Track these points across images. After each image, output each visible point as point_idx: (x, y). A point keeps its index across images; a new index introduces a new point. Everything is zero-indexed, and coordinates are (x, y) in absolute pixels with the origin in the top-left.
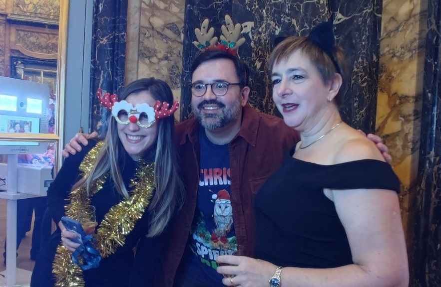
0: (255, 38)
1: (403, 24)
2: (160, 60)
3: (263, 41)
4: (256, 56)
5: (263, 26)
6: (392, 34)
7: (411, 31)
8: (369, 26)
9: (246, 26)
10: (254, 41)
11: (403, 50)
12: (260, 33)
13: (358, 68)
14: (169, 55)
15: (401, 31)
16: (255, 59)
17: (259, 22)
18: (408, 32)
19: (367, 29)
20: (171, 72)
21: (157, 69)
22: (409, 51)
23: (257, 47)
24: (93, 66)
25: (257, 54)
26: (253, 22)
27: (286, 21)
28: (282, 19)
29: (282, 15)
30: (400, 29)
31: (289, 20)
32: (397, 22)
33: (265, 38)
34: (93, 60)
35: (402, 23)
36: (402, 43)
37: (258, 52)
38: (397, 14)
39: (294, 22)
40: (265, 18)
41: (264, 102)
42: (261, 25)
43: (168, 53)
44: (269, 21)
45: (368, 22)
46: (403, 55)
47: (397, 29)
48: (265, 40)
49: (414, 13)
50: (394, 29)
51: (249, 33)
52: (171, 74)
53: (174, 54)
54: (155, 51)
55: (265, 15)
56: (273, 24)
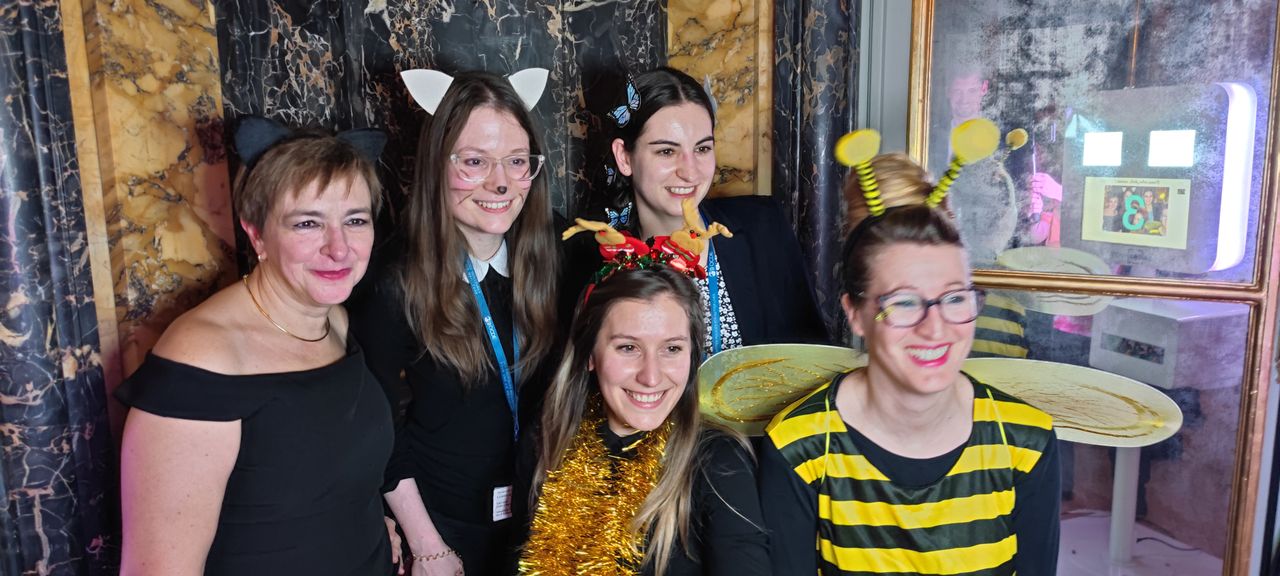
0: (398, 26)
2: (165, 82)
3: (415, 35)
7: (738, 52)
8: (652, 29)
10: (397, 34)
11: (722, 84)
12: (407, 16)
14: (185, 68)
15: (715, 49)
18: (731, 53)
21: (160, 108)
22: (736, 88)
23: (405, 50)
25: (404, 66)
32: (706, 30)
33: (419, 27)
35: (715, 33)
36: (718, 71)
38: (704, 16)
43: (181, 60)
46: (724, 93)
48: (421, 34)
49: (742, 19)
50: (699, 42)
52: (199, 121)
53: (199, 63)
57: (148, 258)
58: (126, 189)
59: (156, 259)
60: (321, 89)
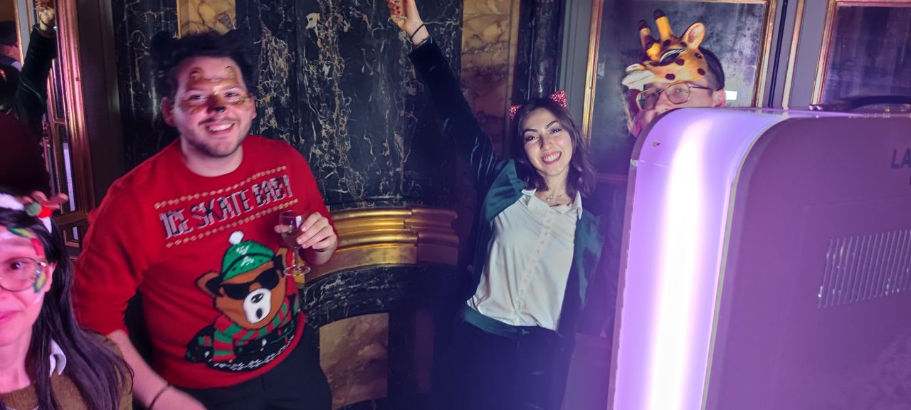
0: (322, 34)
1: (490, 45)
3: (330, 39)
4: (323, 59)
5: (330, 19)
6: (476, 52)
7: (499, 56)
8: (454, 40)
9: (311, 19)
10: (321, 39)
12: (326, 29)
15: (487, 52)
16: (322, 62)
17: (325, 13)
18: (496, 55)
19: (452, 42)
23: (324, 47)
25: (324, 56)
26: (318, 14)
27: (356, 16)
28: (351, 13)
29: (351, 8)
30: (486, 50)
31: (359, 15)
32: (482, 42)
33: (332, 35)
35: (488, 44)
37: (326, 53)
38: (482, 34)
39: (365, 17)
40: (331, 10)
41: (334, 116)
42: (327, 19)
44: (336, 14)
45: (453, 35)
47: (482, 48)
48: (333, 38)
49: (502, 38)
50: (478, 48)
51: (314, 28)
55: (331, 6)
56: (340, 18)
60: (283, 68)
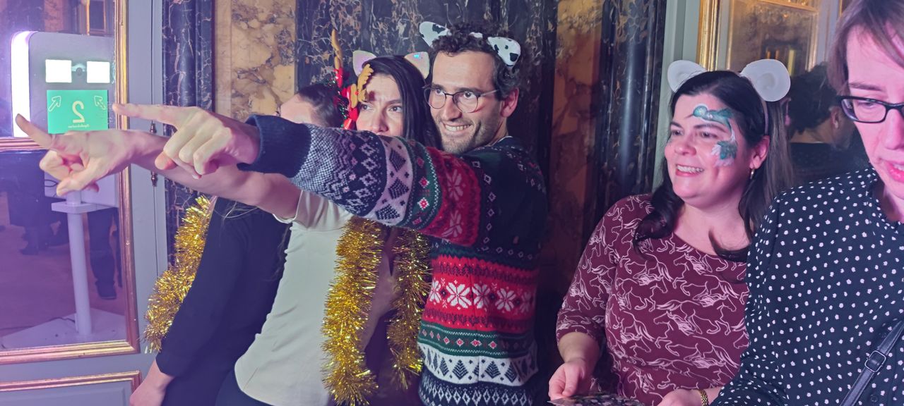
2: (263, 23)
11: (581, 20)
13: (531, 38)
14: (275, 16)
20: (279, 41)
21: (259, 36)
24: (165, 37)
34: (164, 28)
36: (579, 11)
37: (401, 9)
43: (273, 12)
52: (280, 43)
53: (284, 13)
54: (255, 10)
57: (244, 110)
58: (237, 75)
59: (248, 111)
60: (352, 27)
